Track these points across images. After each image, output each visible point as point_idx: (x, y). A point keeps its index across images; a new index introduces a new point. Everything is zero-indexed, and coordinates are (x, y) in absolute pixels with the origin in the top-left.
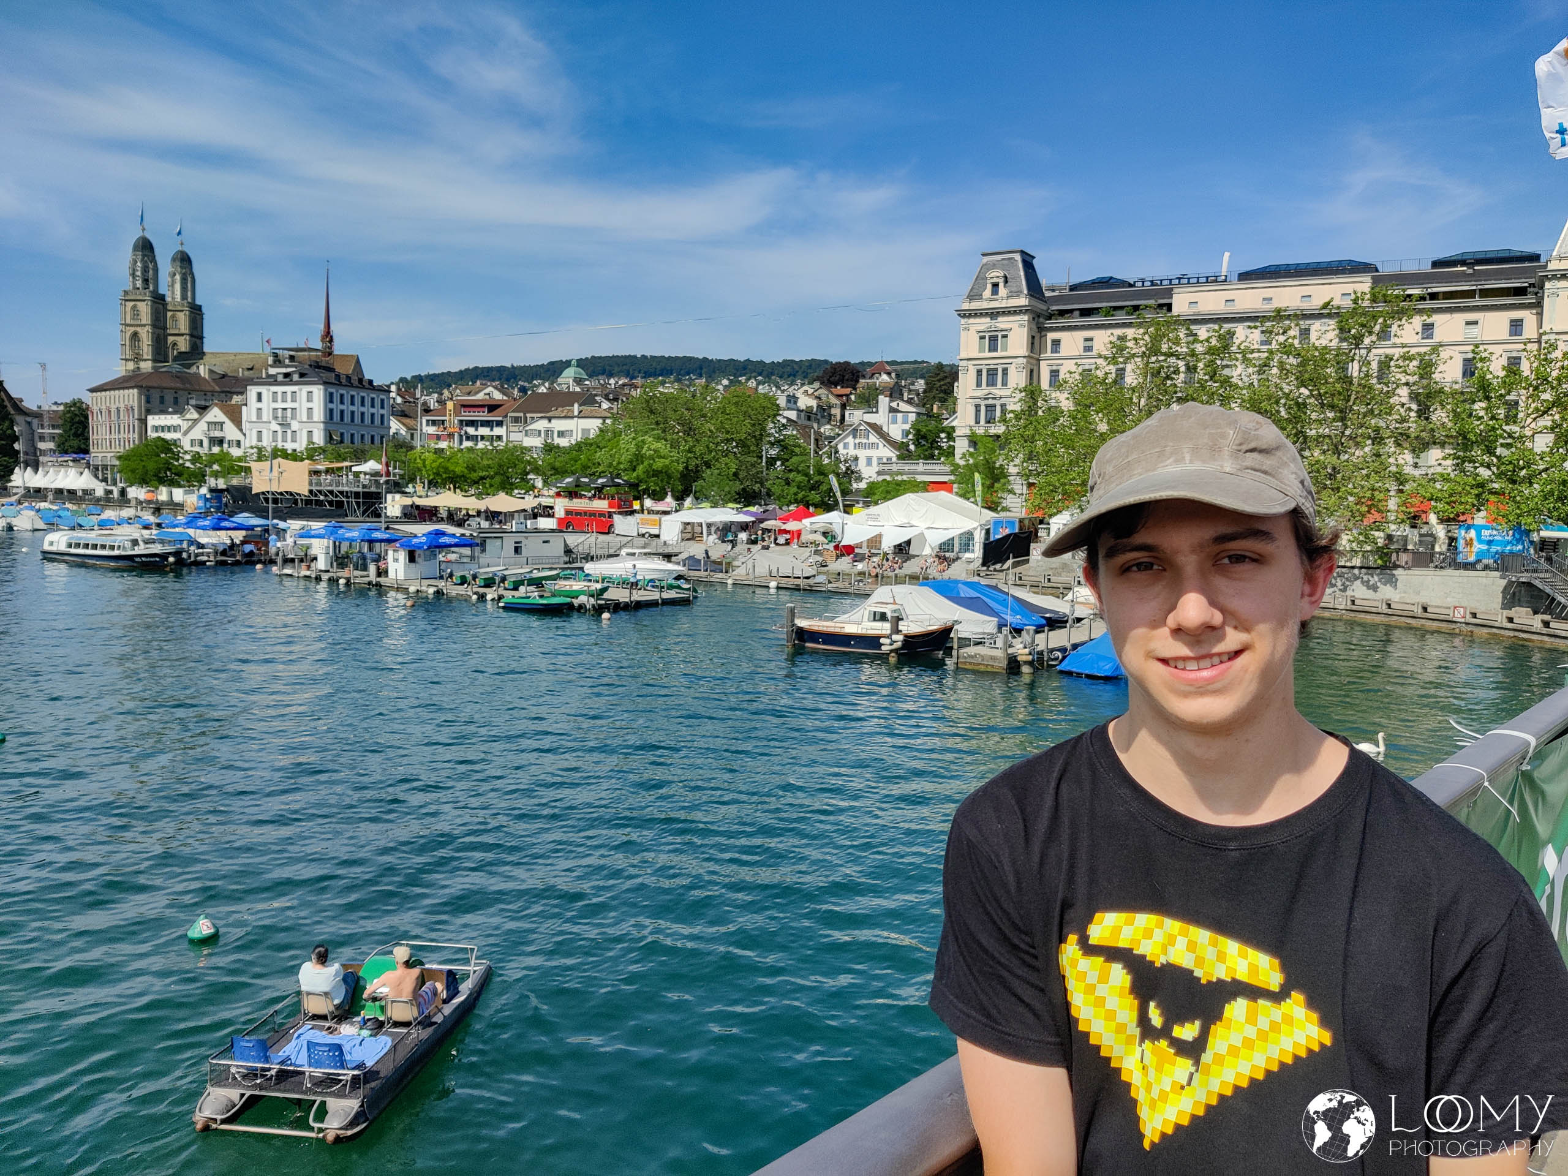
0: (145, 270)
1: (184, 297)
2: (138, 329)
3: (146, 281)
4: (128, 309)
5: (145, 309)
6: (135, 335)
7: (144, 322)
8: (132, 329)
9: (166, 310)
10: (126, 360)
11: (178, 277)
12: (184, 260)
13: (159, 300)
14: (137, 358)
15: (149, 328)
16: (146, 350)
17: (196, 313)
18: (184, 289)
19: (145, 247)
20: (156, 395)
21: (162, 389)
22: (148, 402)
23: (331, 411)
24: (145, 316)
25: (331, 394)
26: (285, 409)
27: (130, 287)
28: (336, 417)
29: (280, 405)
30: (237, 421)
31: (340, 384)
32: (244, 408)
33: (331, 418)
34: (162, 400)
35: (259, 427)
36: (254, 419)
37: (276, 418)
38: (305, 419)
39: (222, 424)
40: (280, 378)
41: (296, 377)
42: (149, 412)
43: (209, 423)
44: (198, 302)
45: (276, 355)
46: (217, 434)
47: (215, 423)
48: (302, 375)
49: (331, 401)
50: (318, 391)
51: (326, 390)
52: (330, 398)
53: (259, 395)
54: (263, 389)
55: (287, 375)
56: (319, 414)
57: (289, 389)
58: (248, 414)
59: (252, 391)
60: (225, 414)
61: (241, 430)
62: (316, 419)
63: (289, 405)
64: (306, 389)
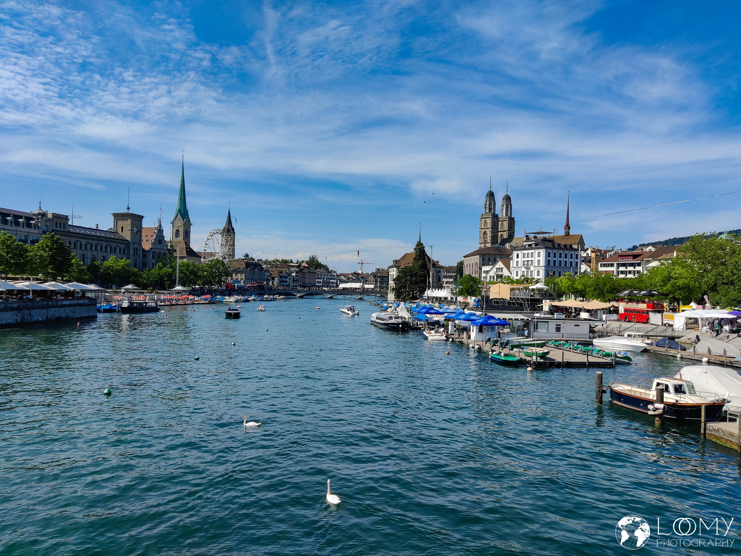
0: (490, 205)
1: (507, 215)
2: (486, 230)
3: (490, 209)
4: (483, 222)
5: (489, 221)
6: (485, 232)
7: (488, 227)
8: (484, 230)
9: (498, 221)
10: (481, 243)
11: (505, 206)
12: (508, 199)
13: (495, 217)
14: (485, 242)
15: (490, 229)
16: (489, 239)
17: (512, 221)
18: (507, 211)
19: (491, 195)
20: (486, 258)
21: (489, 255)
22: (483, 260)
23: (549, 261)
24: (489, 225)
25: (549, 253)
26: (528, 261)
27: (484, 213)
28: (552, 263)
29: (526, 259)
30: (508, 268)
31: (554, 248)
32: (511, 261)
33: (549, 264)
34: (489, 260)
35: (517, 269)
36: (515, 266)
37: (524, 265)
38: (536, 265)
39: (502, 269)
40: (527, 247)
41: (533, 246)
42: (483, 265)
43: (497, 268)
44: (512, 217)
45: (527, 236)
46: (500, 273)
47: (500, 268)
48: (536, 245)
49: (549, 256)
50: (543, 252)
51: (546, 251)
52: (548, 255)
53: (518, 255)
54: (519, 252)
55: (530, 245)
56: (542, 263)
57: (530, 251)
58: (513, 263)
59: (515, 253)
60: (503, 264)
61: (510, 271)
62: (541, 265)
63: (530, 259)
64: (537, 251)
